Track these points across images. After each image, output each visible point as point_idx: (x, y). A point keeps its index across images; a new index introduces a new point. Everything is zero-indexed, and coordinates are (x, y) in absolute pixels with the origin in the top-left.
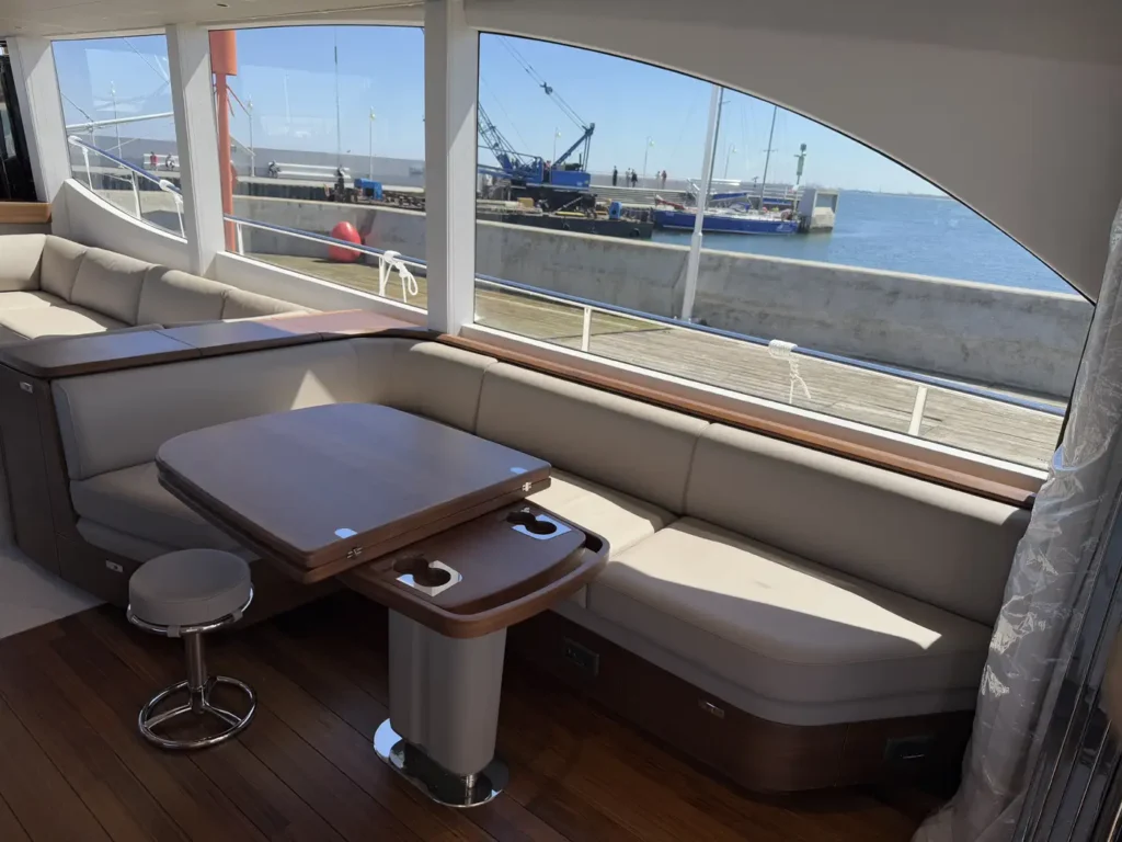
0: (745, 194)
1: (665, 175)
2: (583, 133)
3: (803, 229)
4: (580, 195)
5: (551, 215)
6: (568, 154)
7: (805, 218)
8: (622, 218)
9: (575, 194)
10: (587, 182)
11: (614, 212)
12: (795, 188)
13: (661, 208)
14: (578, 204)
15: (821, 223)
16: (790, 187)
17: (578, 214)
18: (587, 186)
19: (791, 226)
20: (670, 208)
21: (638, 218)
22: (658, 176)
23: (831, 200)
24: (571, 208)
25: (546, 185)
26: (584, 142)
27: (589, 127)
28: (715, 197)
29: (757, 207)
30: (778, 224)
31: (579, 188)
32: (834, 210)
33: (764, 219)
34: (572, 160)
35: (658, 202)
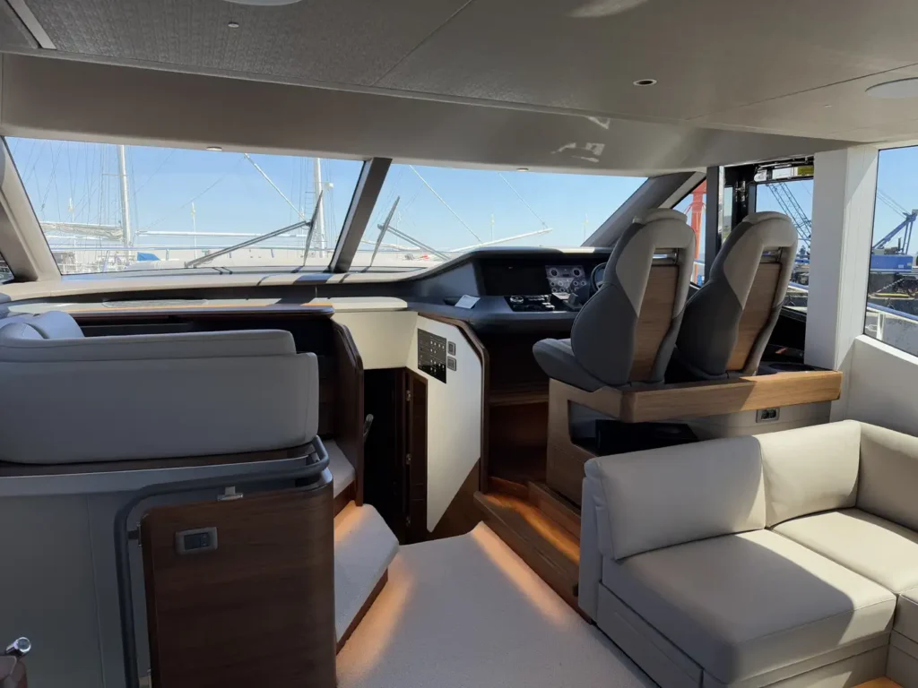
2: (903, 219)
4: (902, 277)
6: (887, 239)
9: (896, 276)
10: (909, 264)
14: (899, 285)
17: (902, 295)
18: (908, 267)
24: (892, 290)
26: (904, 229)
27: (910, 213)
31: (901, 269)
34: (892, 244)
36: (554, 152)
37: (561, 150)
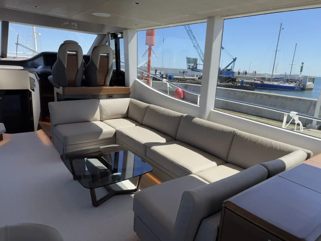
0: (284, 78)
1: (256, 72)
2: (232, 60)
3: (303, 89)
4: (231, 78)
5: (222, 84)
6: (228, 66)
7: (304, 86)
8: (245, 85)
11: (242, 83)
12: (300, 76)
13: (256, 82)
14: (230, 81)
15: (309, 87)
16: (298, 76)
17: (231, 84)
18: (233, 75)
19: (300, 88)
20: (259, 82)
21: (249, 85)
22: (253, 72)
23: (313, 80)
24: (228, 82)
25: (221, 75)
26: (233, 63)
27: (235, 58)
28: (274, 79)
29: (288, 82)
30: (295, 87)
31: (231, 76)
32: (313, 83)
33: (290, 85)
34: (229, 68)
35: (255, 80)
36: (62, 25)
37: (64, 24)
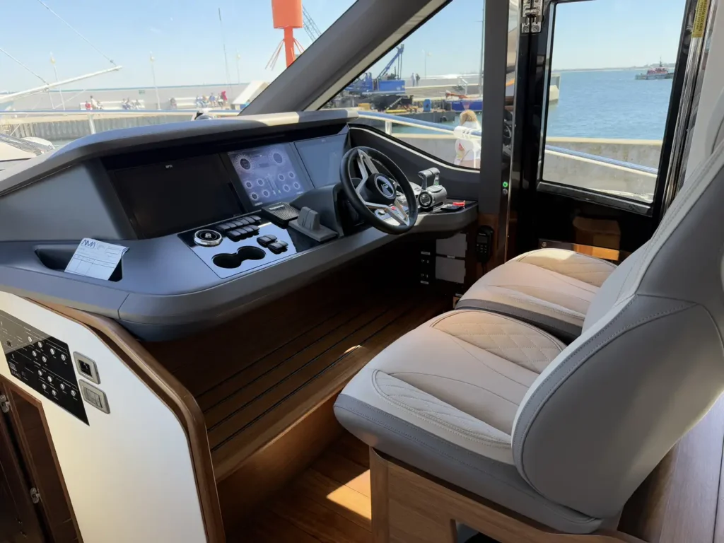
4: (399, 97)
8: (433, 110)
9: (394, 97)
10: (402, 86)
13: (449, 99)
14: (399, 103)
17: (402, 110)
18: (403, 89)
20: (456, 98)
21: (442, 108)
24: (395, 108)
25: (376, 93)
26: (397, 59)
31: (398, 91)
35: (447, 95)
